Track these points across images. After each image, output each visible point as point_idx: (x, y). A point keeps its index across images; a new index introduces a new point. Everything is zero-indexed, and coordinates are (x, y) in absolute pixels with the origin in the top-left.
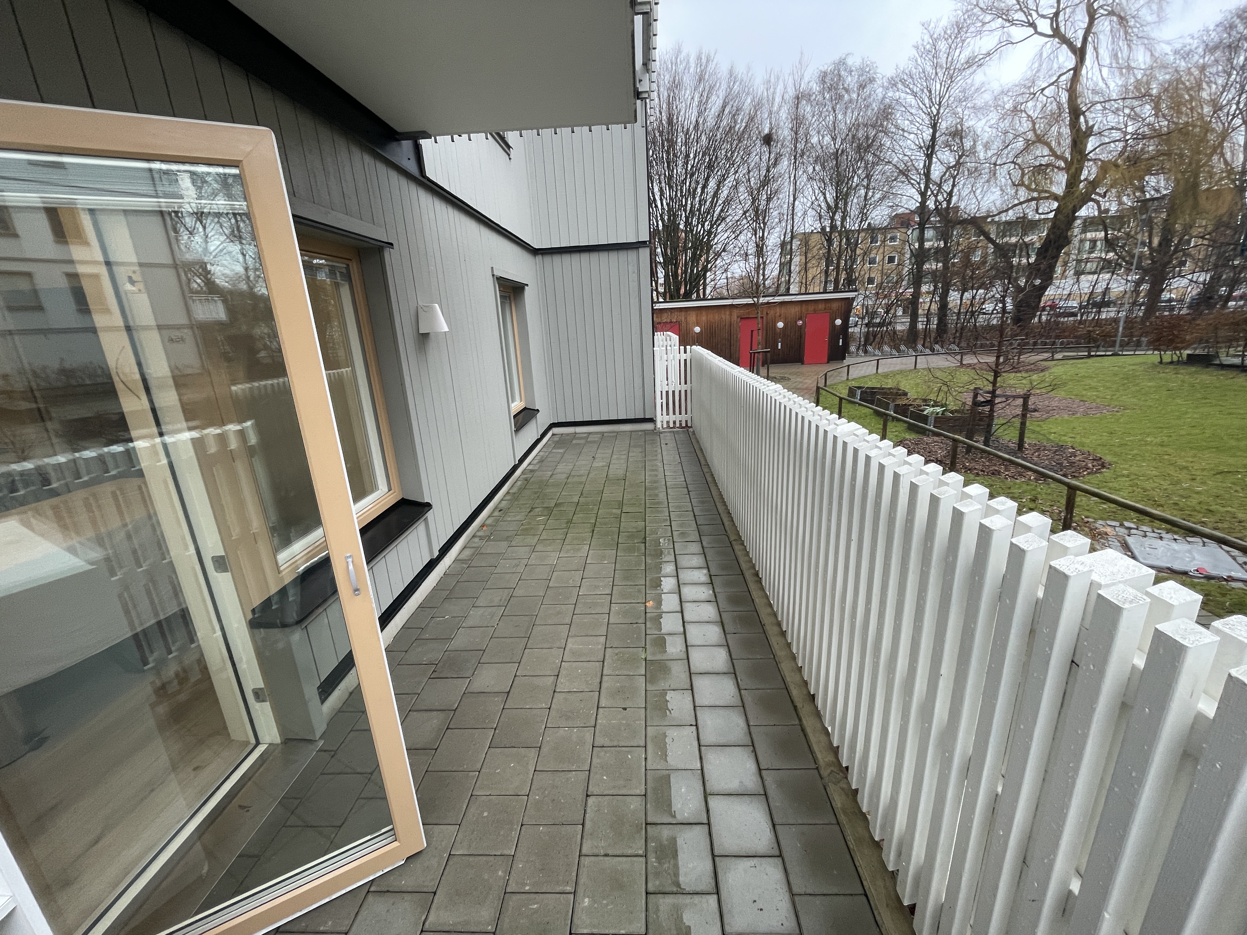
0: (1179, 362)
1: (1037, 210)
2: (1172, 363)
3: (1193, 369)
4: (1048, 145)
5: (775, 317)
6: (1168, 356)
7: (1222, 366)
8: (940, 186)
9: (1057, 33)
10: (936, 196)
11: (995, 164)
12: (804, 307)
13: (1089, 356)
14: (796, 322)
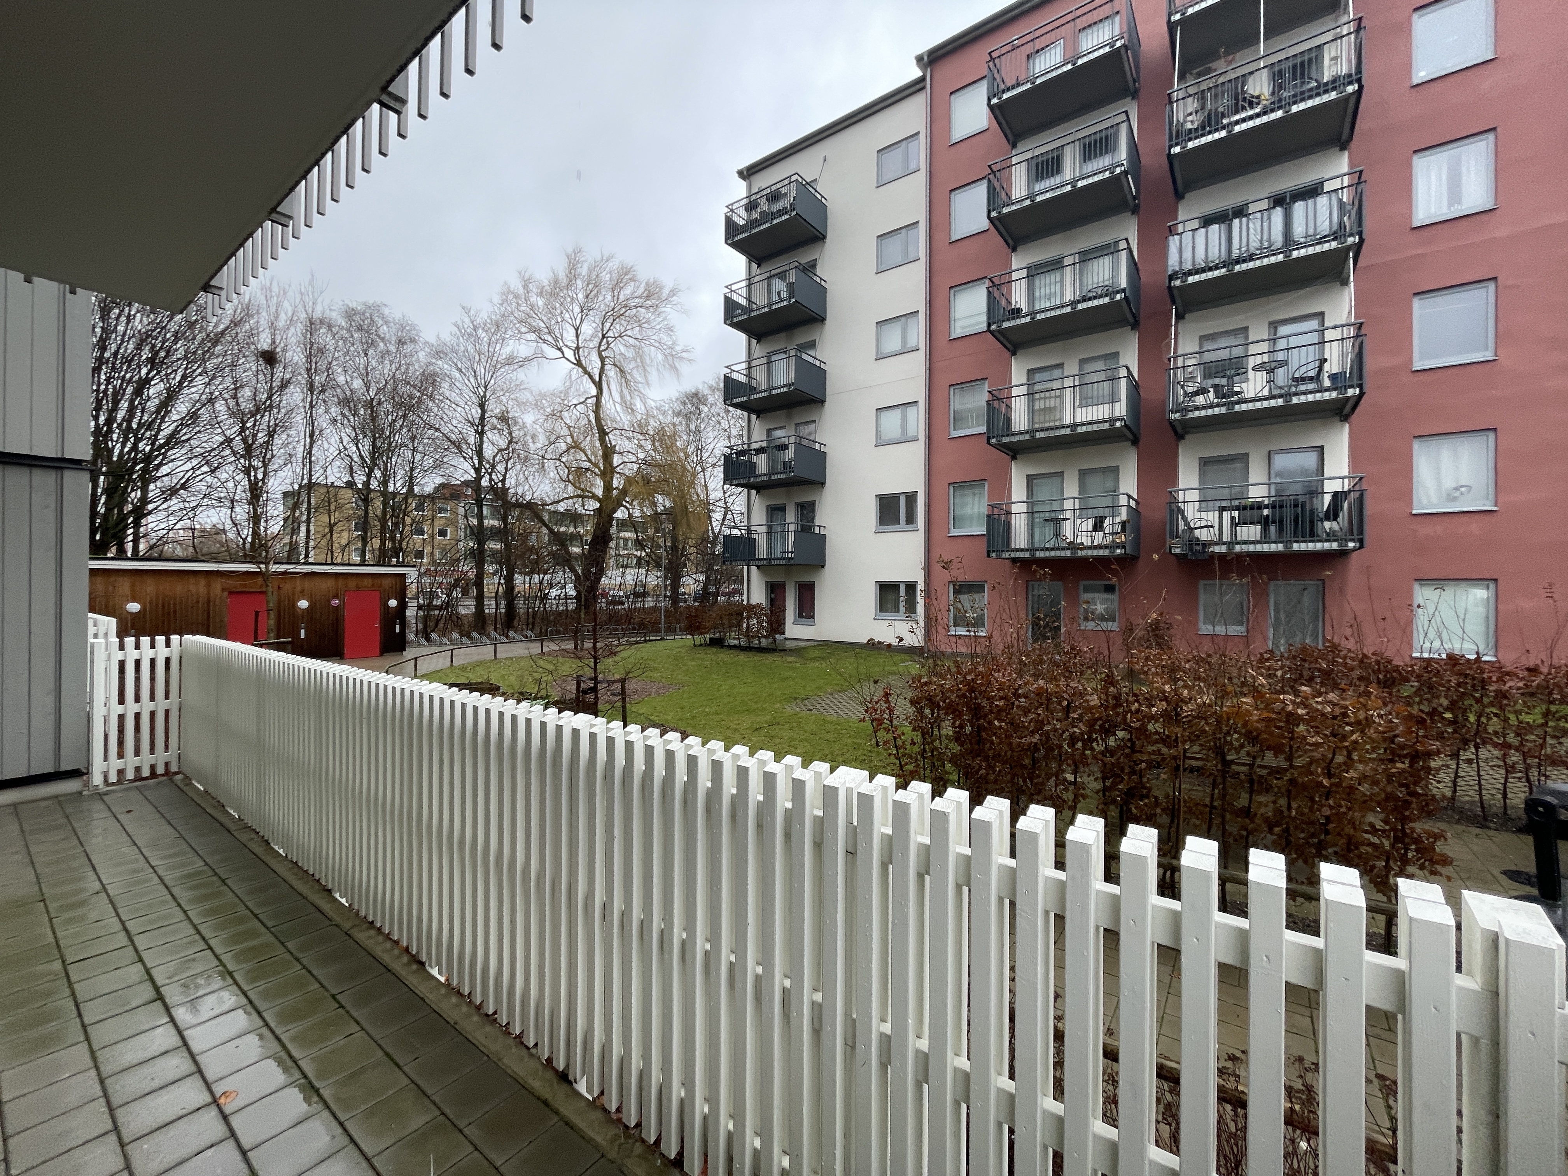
0: (706, 645)
1: (583, 506)
2: (701, 645)
3: (714, 650)
4: (584, 451)
5: (294, 594)
6: (698, 639)
7: (731, 647)
8: (493, 466)
9: (579, 364)
10: (490, 474)
11: (543, 457)
12: (341, 582)
13: (646, 641)
14: (329, 601)
